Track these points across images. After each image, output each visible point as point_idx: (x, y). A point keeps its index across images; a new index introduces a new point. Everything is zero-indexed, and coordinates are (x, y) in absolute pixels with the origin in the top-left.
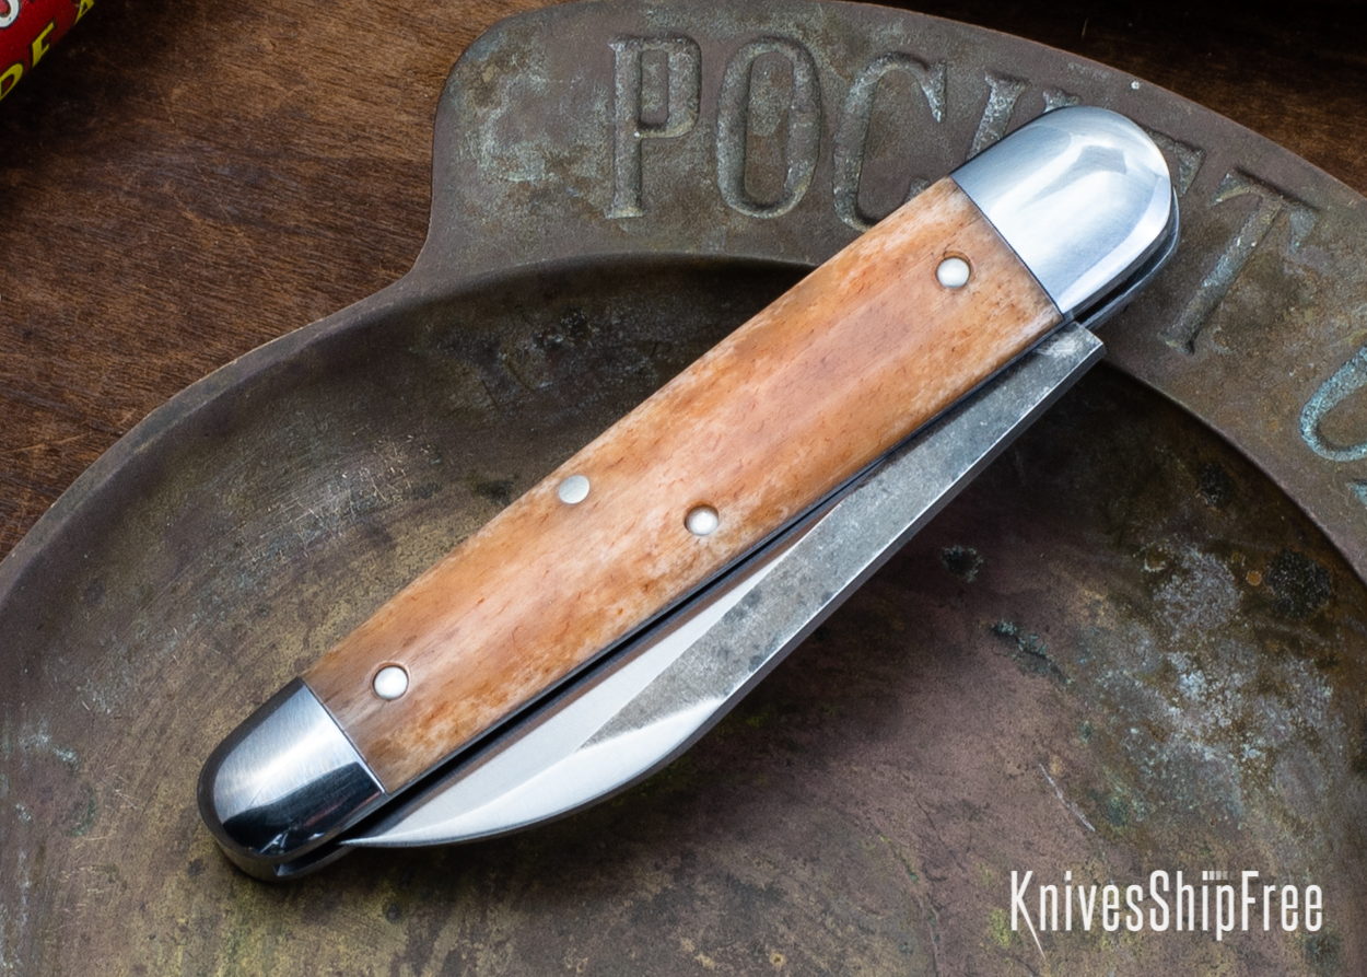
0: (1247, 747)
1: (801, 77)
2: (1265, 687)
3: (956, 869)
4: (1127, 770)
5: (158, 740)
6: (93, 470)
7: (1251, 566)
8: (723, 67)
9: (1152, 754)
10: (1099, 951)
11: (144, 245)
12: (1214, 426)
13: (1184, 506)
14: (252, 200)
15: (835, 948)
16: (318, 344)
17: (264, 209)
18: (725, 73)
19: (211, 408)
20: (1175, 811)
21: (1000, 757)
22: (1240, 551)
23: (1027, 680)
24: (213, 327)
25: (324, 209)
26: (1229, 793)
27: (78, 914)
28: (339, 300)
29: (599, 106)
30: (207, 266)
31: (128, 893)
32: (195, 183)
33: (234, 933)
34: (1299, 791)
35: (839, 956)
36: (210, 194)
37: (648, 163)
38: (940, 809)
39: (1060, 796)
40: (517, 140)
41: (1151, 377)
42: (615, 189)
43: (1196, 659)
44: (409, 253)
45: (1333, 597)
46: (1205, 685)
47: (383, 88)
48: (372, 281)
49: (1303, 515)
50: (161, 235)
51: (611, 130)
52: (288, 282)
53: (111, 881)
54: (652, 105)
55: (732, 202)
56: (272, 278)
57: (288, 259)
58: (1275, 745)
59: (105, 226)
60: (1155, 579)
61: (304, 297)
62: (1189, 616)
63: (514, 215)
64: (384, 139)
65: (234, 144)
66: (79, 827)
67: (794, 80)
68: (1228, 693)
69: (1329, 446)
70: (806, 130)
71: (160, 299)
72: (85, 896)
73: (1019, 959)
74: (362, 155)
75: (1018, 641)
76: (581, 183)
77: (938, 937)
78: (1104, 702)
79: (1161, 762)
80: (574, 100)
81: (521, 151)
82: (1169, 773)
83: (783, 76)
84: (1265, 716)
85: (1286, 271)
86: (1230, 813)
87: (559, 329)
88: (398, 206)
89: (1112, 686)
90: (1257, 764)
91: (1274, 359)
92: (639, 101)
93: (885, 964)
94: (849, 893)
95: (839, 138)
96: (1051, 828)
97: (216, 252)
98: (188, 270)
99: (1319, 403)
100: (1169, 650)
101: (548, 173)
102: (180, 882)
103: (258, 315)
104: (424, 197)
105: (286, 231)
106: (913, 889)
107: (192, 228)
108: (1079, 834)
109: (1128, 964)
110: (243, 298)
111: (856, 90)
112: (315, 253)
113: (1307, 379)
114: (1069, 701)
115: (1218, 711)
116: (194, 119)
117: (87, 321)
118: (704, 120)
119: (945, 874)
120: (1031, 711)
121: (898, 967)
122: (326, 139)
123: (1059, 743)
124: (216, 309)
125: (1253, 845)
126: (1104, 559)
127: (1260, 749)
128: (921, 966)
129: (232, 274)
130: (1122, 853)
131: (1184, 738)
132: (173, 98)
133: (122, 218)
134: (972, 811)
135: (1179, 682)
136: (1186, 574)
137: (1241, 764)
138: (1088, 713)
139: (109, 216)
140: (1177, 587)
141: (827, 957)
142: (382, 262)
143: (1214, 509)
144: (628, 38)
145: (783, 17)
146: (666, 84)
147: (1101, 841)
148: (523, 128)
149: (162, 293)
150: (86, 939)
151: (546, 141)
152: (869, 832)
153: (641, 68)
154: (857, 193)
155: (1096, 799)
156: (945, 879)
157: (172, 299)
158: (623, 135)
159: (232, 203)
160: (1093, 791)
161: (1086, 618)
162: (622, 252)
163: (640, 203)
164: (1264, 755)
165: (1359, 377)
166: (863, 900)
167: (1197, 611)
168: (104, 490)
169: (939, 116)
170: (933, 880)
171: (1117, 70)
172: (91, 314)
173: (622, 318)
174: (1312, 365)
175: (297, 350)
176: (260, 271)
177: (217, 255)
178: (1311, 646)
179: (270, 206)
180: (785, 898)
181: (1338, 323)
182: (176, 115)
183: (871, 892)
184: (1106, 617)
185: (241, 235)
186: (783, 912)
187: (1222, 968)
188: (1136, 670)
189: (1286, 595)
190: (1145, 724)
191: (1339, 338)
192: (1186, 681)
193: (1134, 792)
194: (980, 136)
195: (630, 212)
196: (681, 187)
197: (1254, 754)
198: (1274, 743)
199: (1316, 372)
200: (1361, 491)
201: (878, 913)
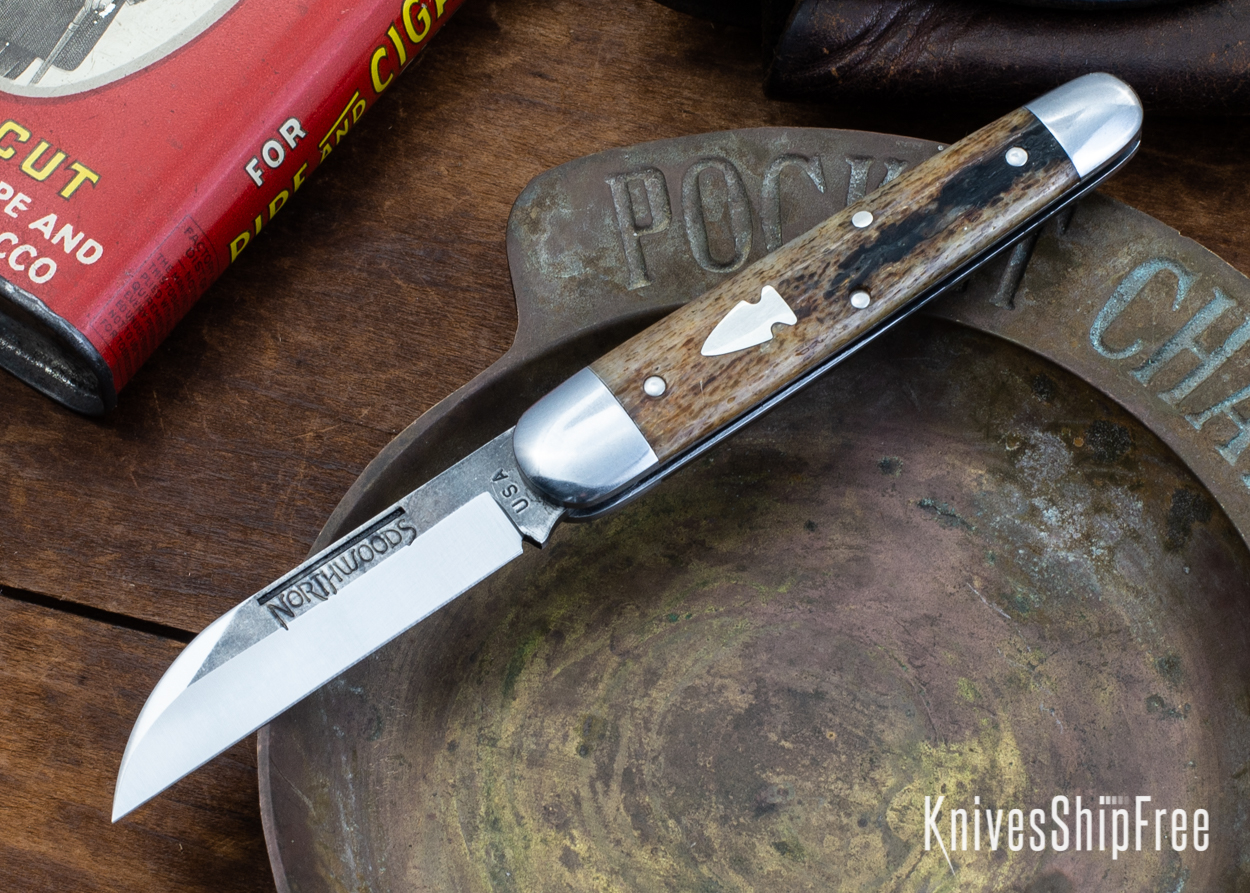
0: (1094, 548)
1: (730, 180)
2: (1098, 509)
3: (930, 658)
4: (1022, 577)
7: (1075, 434)
8: (680, 182)
9: (1035, 564)
10: (1031, 692)
12: (1037, 351)
13: (1025, 405)
15: (865, 721)
18: (682, 186)
20: (1058, 597)
21: (941, 583)
22: (1067, 426)
23: (948, 532)
26: (1089, 579)
29: (608, 221)
31: (413, 770)
33: (485, 783)
34: (1133, 570)
35: (869, 726)
37: (647, 251)
38: (912, 622)
39: (984, 601)
40: (561, 251)
41: (992, 327)
42: (629, 271)
45: (1133, 445)
46: (1059, 515)
49: (1105, 397)
51: (619, 234)
53: (400, 764)
54: (641, 215)
55: (705, 267)
60: (1015, 455)
62: (1041, 473)
63: (570, 299)
66: (374, 733)
67: (726, 183)
68: (1075, 517)
69: (1112, 351)
70: (741, 213)
72: (387, 777)
73: (982, 707)
75: (936, 509)
76: (608, 271)
77: (928, 702)
78: (999, 537)
79: (1042, 568)
80: (591, 220)
81: (565, 258)
82: (1049, 574)
83: (719, 182)
84: (1102, 527)
85: (1060, 247)
86: (1092, 591)
89: (1001, 526)
90: (1102, 558)
91: (1066, 302)
92: (632, 214)
93: (899, 726)
95: (763, 214)
96: (983, 622)
99: (1099, 325)
100: (1032, 497)
101: (585, 268)
102: (444, 757)
106: (906, 676)
108: (1001, 622)
109: (1051, 697)
111: (766, 182)
113: (1089, 311)
114: (976, 540)
115: (1071, 529)
118: (675, 218)
119: (924, 663)
120: (954, 551)
121: (907, 725)
123: (976, 568)
125: (1111, 609)
126: (980, 448)
127: (1103, 548)
128: (922, 723)
130: (1031, 629)
131: (1053, 550)
134: (932, 620)
135: (1043, 516)
136: (1034, 447)
137: (1092, 560)
138: (990, 546)
140: (1030, 457)
141: (862, 728)
143: (1045, 403)
144: (617, 175)
145: (711, 145)
146: (646, 199)
147: (1016, 624)
148: (563, 243)
151: (580, 249)
152: (870, 645)
153: (629, 192)
155: (1007, 598)
156: (924, 665)
158: (627, 236)
160: (1004, 593)
161: (976, 487)
162: (643, 309)
163: (647, 277)
164: (1106, 552)
165: (1120, 304)
166: (876, 688)
167: (1045, 469)
169: (822, 189)
170: (917, 667)
171: (927, 141)
174: (1090, 302)
180: (828, 696)
181: (1100, 273)
183: (880, 682)
184: (988, 484)
186: (828, 704)
187: (1110, 689)
188: (1014, 513)
189: (1101, 449)
190: (1027, 546)
191: (1102, 282)
192: (1047, 515)
193: (1029, 589)
194: (850, 196)
195: (642, 284)
196: (671, 262)
197: (1099, 552)
198: (1111, 543)
199: (1093, 306)
200: (1138, 375)
201: (887, 695)
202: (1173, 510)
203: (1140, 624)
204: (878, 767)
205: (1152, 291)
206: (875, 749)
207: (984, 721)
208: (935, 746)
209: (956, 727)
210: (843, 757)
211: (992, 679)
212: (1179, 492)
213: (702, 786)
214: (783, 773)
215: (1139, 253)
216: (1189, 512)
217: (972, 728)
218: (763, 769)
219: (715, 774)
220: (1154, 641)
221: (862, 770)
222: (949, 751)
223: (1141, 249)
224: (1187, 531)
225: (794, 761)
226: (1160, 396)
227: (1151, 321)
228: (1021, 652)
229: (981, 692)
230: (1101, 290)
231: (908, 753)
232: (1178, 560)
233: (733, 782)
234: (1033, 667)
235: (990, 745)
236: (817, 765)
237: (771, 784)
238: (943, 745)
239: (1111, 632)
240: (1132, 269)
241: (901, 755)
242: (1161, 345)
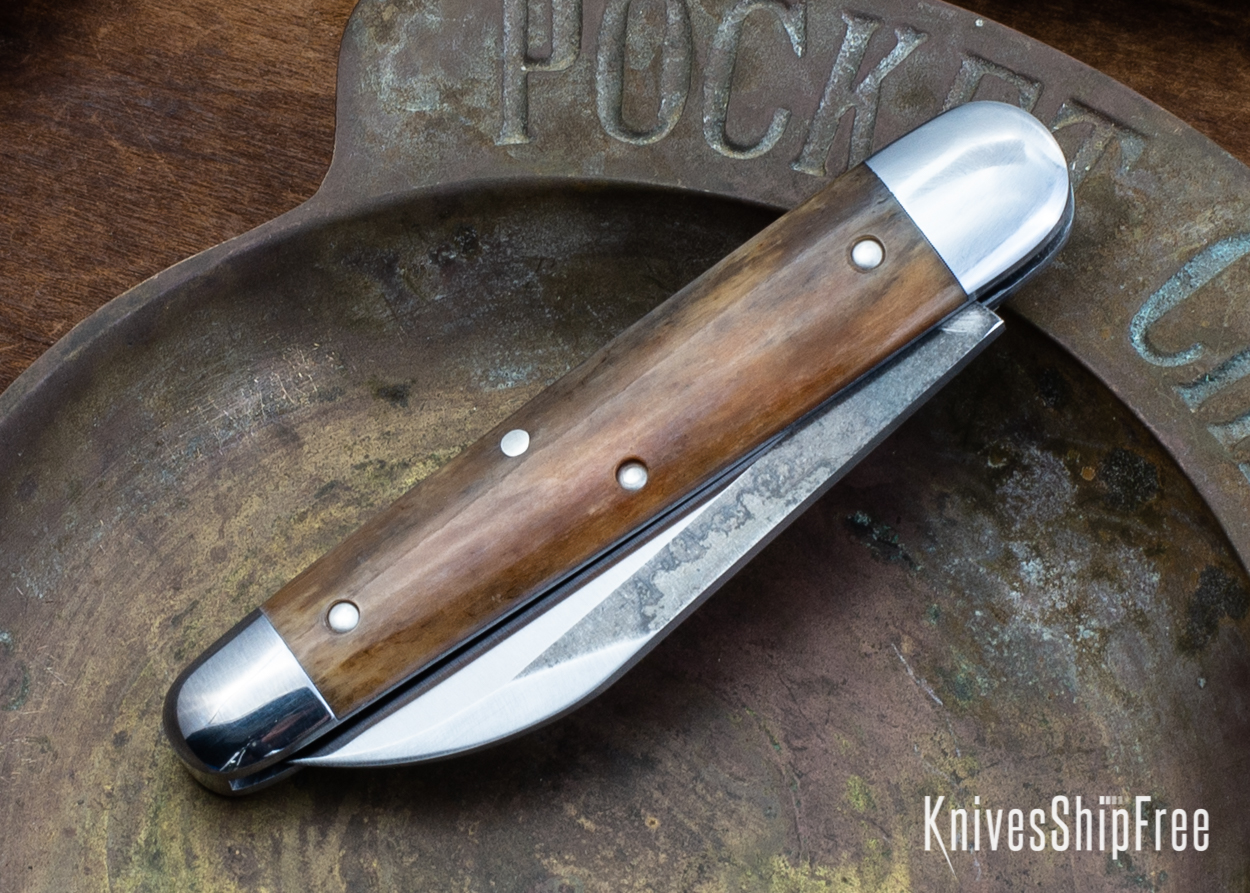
0: (1081, 628)
1: (674, 16)
2: (1098, 573)
3: (816, 740)
4: (972, 649)
5: (86, 623)
6: (26, 376)
7: (1086, 462)
8: (602, 7)
9: (994, 635)
11: (73, 171)
12: (1052, 335)
13: (1024, 408)
14: (173, 129)
16: (232, 260)
17: (183, 137)
18: (604, 12)
19: (134, 319)
20: (1016, 687)
21: (856, 637)
22: (1075, 448)
23: (881, 567)
24: (136, 246)
25: (237, 138)
26: (1065, 669)
27: (14, 781)
28: (251, 221)
29: (489, 42)
30: (131, 190)
31: (58, 763)
32: (120, 114)
33: (155, 799)
34: (1129, 668)
35: (708, 819)
36: (133, 124)
37: (533, 94)
38: (801, 684)
39: (911, 673)
40: (414, 73)
42: (503, 118)
43: (1035, 548)
44: (315, 179)
45: (1160, 490)
46: (1043, 572)
47: (292, 27)
48: (282, 204)
49: (1135, 417)
50: (89, 163)
51: (500, 64)
52: (204, 205)
53: (43, 751)
54: (537, 42)
55: (610, 130)
56: (190, 201)
57: (205, 184)
58: (1107, 626)
59: (37, 153)
60: (999, 475)
61: (219, 218)
62: (1028, 508)
63: (411, 142)
64: (292, 74)
65: (156, 79)
66: (14, 701)
67: (667, 18)
68: (1064, 579)
69: (1157, 353)
70: (678, 64)
71: (87, 220)
72: (19, 765)
73: (873, 822)
74: (273, 88)
75: (872, 532)
76: (473, 113)
77: (799, 802)
78: (951, 587)
79: (1003, 642)
80: (466, 36)
81: (417, 83)
82: (1010, 652)
83: (657, 15)
84: (1098, 599)
85: (1117, 192)
86: (1066, 688)
87: (453, 246)
88: (306, 135)
89: (958, 572)
90: (1091, 643)
91: (1106, 273)
92: (526, 38)
93: (752, 827)
94: (719, 762)
95: (707, 72)
96: (902, 703)
97: (142, 177)
98: (114, 194)
99: (1147, 313)
100: (1011, 539)
101: (442, 103)
102: (106, 752)
103: (178, 235)
104: (330, 127)
105: (203, 159)
106: (778, 758)
107: (117, 156)
108: (928, 707)
110: (164, 219)
111: (724, 27)
112: (230, 178)
113: (1137, 292)
114: (918, 585)
115: (1056, 595)
116: (119, 56)
117: (21, 240)
118: (584, 56)
119: (805, 744)
120: (884, 595)
121: (761, 827)
122: (239, 74)
123: (909, 624)
124: (140, 229)
125: (1088, 718)
126: (951, 456)
127: (1094, 630)
128: (784, 828)
129: (154, 197)
130: (967, 725)
131: (1025, 620)
132: (100, 36)
133: (53, 146)
134: (830, 687)
135: (1020, 569)
136: (1026, 470)
137: (1076, 643)
138: (936, 596)
139: (41, 144)
140: (1018, 482)
141: (698, 820)
142: (291, 186)
143: (1052, 410)
146: (550, 22)
147: (949, 714)
148: (420, 62)
149: (90, 215)
150: (20, 804)
151: (440, 74)
152: (735, 707)
153: (527, 8)
154: (725, 122)
155: (944, 676)
156: (805, 748)
157: (99, 220)
158: (510, 68)
159: (153, 132)
160: (941, 668)
161: (934, 510)
162: (510, 176)
163: (526, 131)
164: (1097, 636)
165: (1184, 289)
166: (731, 768)
167: (1035, 503)
168: (37, 394)
169: (799, 51)
170: (795, 749)
171: (962, 9)
172: (24, 234)
173: (510, 236)
174: (1141, 279)
175: (213, 266)
176: (179, 195)
177: (140, 180)
178: (1140, 535)
179: (189, 135)
180: (660, 767)
181: (1165, 240)
182: (103, 52)
183: (738, 761)
184: (953, 509)
185: (162, 162)
186: (658, 779)
188: (980, 558)
189: (1117, 489)
190: (988, 607)
191: (1165, 254)
192: (1026, 568)
193: (978, 669)
194: (837, 69)
195: (517, 139)
196: (564, 116)
197: (1088, 634)
198: (1106, 625)
199: (1144, 285)
200: (1187, 394)
201: (744, 780)
202: (1198, 594)
203: (1121, 746)
204: (709, 879)
205: (1232, 278)
206: (709, 854)
207: (872, 843)
208: (796, 865)
209: (831, 843)
210: (663, 857)
211: (897, 786)
212: (1211, 570)
213: (455, 860)
214: (572, 863)
215: (1227, 222)
216: (1219, 602)
217: (853, 849)
218: (546, 852)
219: (478, 846)
220: (1137, 775)
221: (685, 880)
222: (813, 876)
223: (1231, 217)
224: (1212, 627)
225: (594, 849)
226: (1210, 429)
227: (1221, 320)
228: (946, 754)
229: (877, 801)
230: (1161, 265)
231: (755, 868)
232: (1194, 666)
233: (500, 863)
234: (958, 780)
235: (873, 877)
236: (623, 860)
237: (553, 876)
238: (807, 866)
239: (1079, 749)
240: (1211, 243)
241: (743, 869)
242: (1226, 356)
